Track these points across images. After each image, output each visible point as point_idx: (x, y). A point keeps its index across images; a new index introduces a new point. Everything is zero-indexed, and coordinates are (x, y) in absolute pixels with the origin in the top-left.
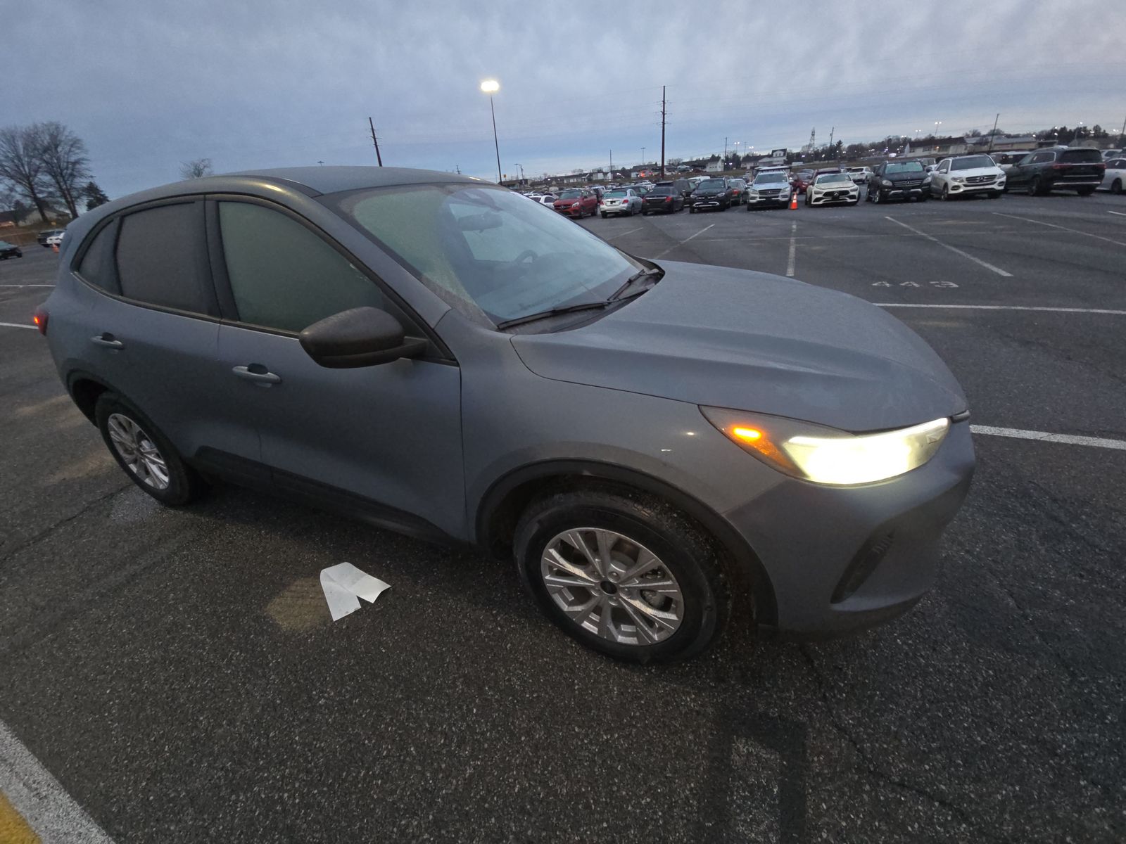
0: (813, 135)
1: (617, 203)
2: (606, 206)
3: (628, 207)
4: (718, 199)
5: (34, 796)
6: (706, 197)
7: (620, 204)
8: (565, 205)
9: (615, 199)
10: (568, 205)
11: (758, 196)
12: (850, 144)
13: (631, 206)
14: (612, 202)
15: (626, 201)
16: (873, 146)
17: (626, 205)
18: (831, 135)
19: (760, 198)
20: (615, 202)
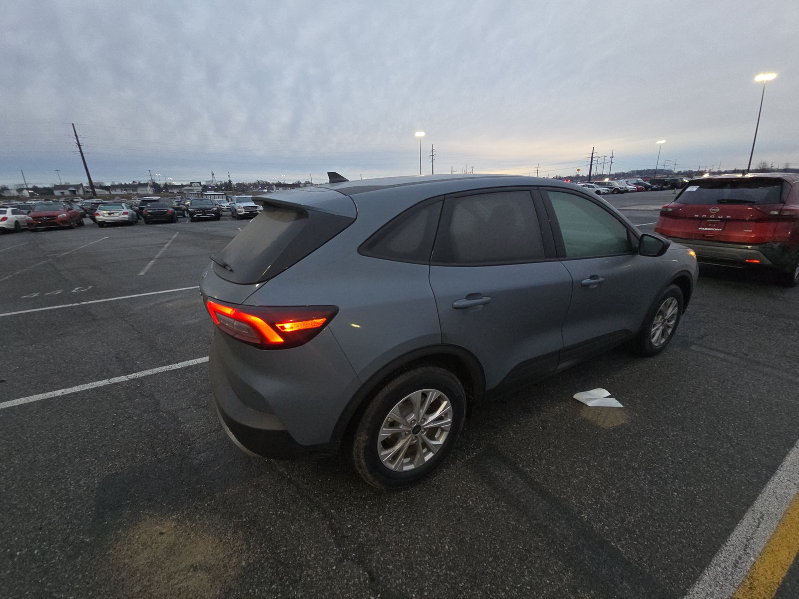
0: (213, 175)
1: (116, 215)
2: (103, 215)
3: (129, 218)
4: (213, 212)
5: (763, 520)
6: (203, 211)
7: (119, 215)
8: (48, 217)
9: (112, 212)
10: (54, 216)
11: (243, 210)
12: (237, 182)
13: (131, 217)
14: (110, 214)
15: (125, 213)
16: (251, 185)
17: (126, 216)
18: (229, 176)
19: (245, 211)
20: (113, 213)
